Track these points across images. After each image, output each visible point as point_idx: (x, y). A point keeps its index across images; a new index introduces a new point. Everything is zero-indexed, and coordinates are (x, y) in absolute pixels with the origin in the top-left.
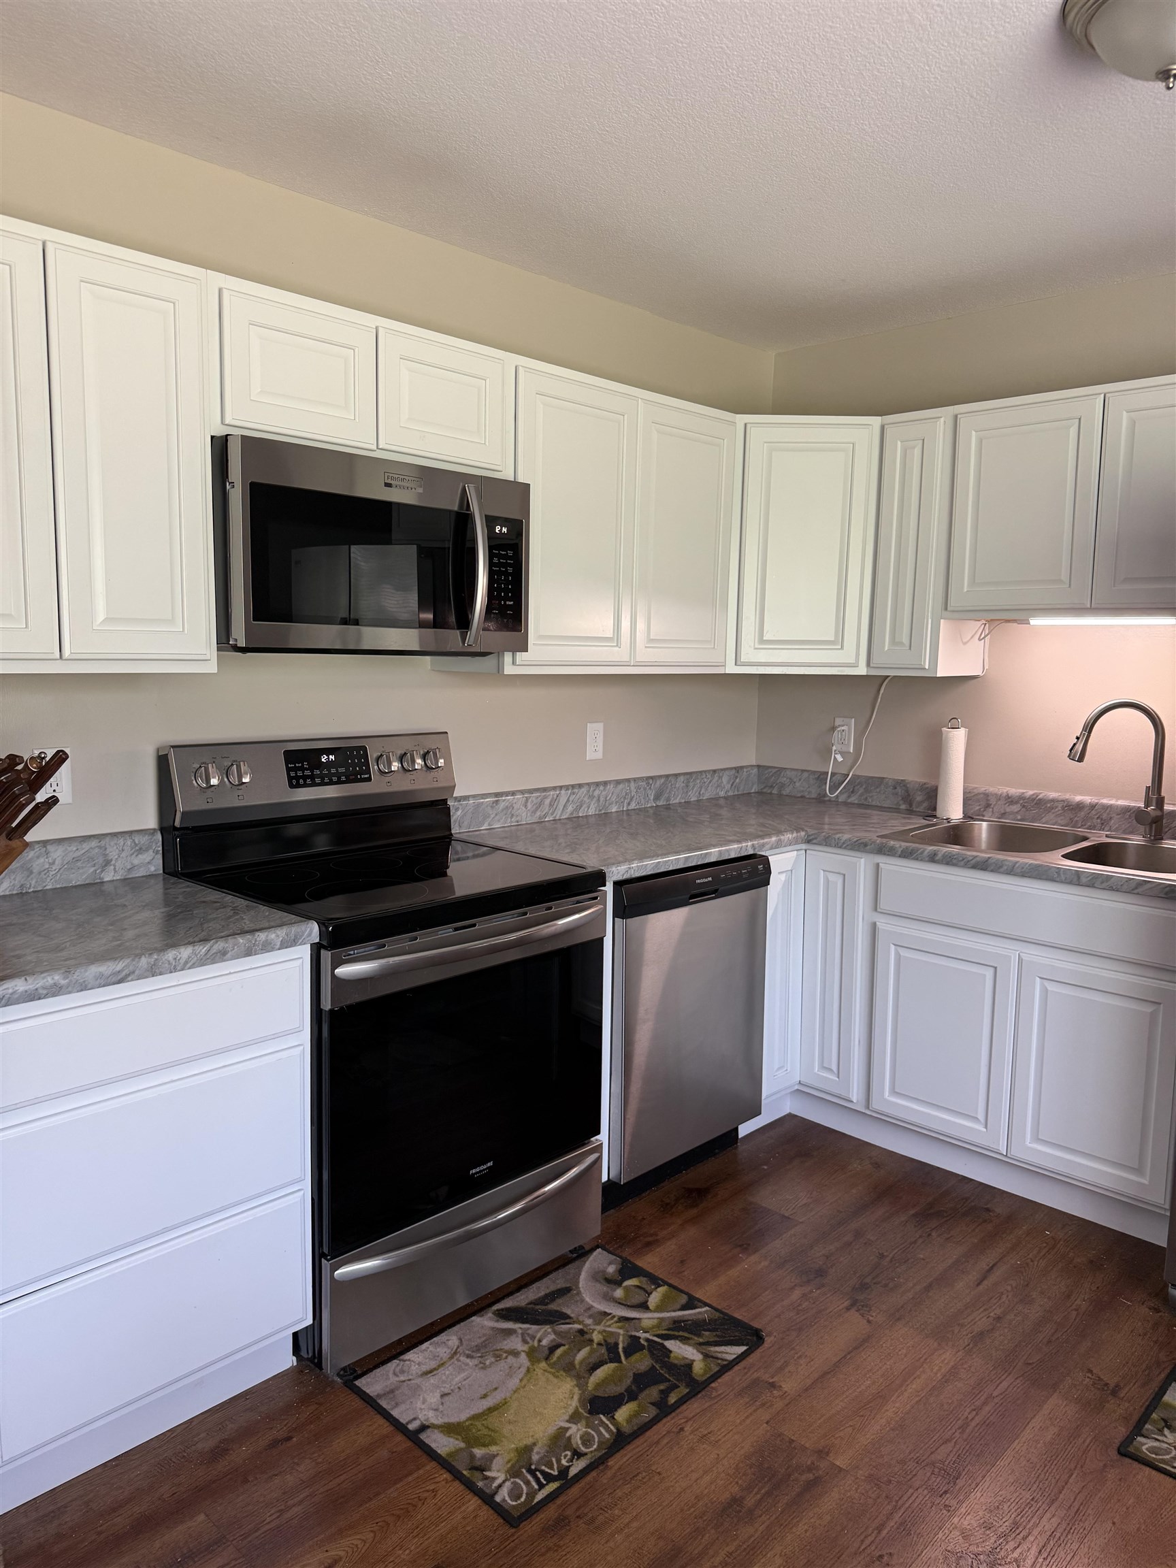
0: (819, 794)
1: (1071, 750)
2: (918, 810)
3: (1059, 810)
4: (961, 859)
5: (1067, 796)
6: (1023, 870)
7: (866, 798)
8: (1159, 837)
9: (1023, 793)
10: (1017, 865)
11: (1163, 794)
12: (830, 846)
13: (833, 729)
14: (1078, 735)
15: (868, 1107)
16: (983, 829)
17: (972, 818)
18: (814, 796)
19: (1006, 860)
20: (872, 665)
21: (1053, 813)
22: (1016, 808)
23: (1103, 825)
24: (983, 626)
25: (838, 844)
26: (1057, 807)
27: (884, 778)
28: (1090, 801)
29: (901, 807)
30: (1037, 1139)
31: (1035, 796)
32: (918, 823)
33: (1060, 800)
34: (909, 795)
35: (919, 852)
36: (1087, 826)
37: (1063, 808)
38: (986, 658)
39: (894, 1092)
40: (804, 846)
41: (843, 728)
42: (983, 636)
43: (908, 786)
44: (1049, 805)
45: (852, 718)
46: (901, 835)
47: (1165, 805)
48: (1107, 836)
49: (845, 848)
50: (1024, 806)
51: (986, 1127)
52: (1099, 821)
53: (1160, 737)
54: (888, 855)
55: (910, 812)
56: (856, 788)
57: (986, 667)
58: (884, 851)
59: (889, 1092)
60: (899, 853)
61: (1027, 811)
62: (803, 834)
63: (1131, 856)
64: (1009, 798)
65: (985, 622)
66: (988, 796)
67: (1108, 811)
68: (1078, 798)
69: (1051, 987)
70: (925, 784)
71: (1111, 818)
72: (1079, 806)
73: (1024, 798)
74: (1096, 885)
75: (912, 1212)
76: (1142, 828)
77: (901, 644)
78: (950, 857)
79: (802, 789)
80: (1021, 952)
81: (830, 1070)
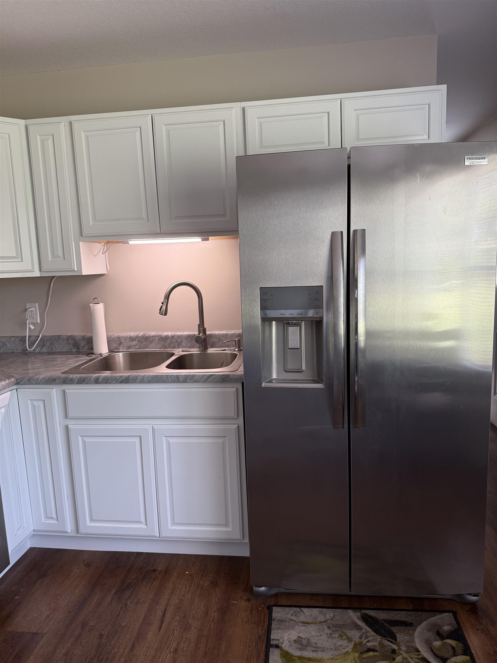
0: (23, 349)
1: (160, 310)
2: (83, 351)
3: (157, 341)
4: (113, 379)
5: (160, 333)
6: (148, 380)
7: (52, 348)
8: (206, 348)
9: (138, 334)
10: (145, 377)
11: (205, 327)
12: (32, 384)
13: (26, 310)
14: (163, 302)
15: (78, 532)
16: (120, 357)
17: (114, 351)
18: (20, 351)
19: (139, 375)
20: (42, 270)
21: (154, 343)
22: (135, 343)
23: (179, 346)
24: (103, 246)
25: (37, 382)
26: (155, 339)
27: (61, 335)
28: (171, 334)
29: (73, 351)
30: (174, 523)
31: (144, 335)
32: (86, 360)
33: (156, 335)
34: (77, 343)
35: (88, 379)
36: (171, 347)
37: (159, 339)
38: (108, 264)
39: (92, 520)
40: (15, 387)
41: (31, 309)
42: (104, 252)
43: (75, 338)
44: (152, 339)
45: (36, 303)
46: (76, 370)
47: (207, 332)
48: (182, 351)
49: (42, 384)
50: (139, 341)
51: (146, 525)
52: (177, 344)
53: (200, 299)
54: (70, 384)
55: (79, 353)
56: (45, 343)
57: (109, 269)
58: (67, 382)
59: (89, 521)
60: (76, 381)
61: (141, 343)
62: (13, 379)
63: (196, 360)
64: (131, 338)
65: (104, 244)
66: (120, 338)
67: (180, 338)
68: (165, 334)
69: (171, 440)
70: (85, 336)
71: (182, 341)
72: (166, 338)
73: (139, 337)
74: (187, 381)
75: (114, 591)
76: (198, 345)
77: (59, 257)
78: (107, 379)
79: (11, 348)
80: (153, 425)
81: (52, 518)
